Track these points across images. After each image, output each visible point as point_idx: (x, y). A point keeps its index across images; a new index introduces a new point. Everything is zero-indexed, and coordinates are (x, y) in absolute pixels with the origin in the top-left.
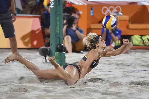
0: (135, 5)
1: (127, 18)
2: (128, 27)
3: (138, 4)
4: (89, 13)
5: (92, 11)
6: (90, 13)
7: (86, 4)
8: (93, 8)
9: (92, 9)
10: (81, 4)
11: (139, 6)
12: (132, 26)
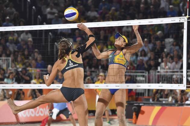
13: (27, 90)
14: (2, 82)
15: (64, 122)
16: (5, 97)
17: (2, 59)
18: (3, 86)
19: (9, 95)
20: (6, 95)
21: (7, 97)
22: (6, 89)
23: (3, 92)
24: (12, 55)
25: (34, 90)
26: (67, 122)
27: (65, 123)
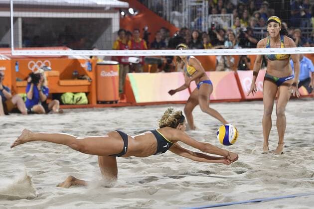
0: (66, 59)
1: (57, 73)
2: (58, 83)
3: (69, 58)
4: (13, 69)
5: (17, 67)
6: (15, 69)
7: (9, 59)
8: (18, 63)
9: (16, 64)
10: (3, 59)
11: (70, 59)
12: (63, 82)
13: (255, 56)
14: (222, 46)
15: (304, 98)
16: (225, 66)
17: (222, 17)
18: (225, 52)
19: (230, 63)
20: (227, 63)
21: (228, 66)
22: (226, 56)
23: (223, 60)
24: (235, 11)
25: (263, 57)
26: (308, 98)
27: (305, 100)
